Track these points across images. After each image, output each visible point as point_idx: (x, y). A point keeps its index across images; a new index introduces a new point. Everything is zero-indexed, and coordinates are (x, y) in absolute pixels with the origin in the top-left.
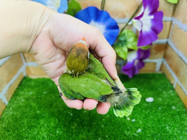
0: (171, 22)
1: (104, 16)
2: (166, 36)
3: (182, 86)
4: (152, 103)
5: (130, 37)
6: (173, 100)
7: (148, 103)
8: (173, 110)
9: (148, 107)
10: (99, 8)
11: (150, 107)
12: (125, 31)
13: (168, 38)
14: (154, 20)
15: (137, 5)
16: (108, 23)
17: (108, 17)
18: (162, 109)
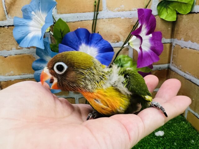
0: (171, 44)
1: (96, 38)
3: (196, 114)
4: (163, 137)
6: (189, 132)
7: (159, 137)
9: (159, 143)
10: (90, 31)
11: (162, 142)
12: (120, 56)
13: (169, 62)
15: (131, 26)
16: (101, 45)
17: (101, 39)
18: (177, 144)
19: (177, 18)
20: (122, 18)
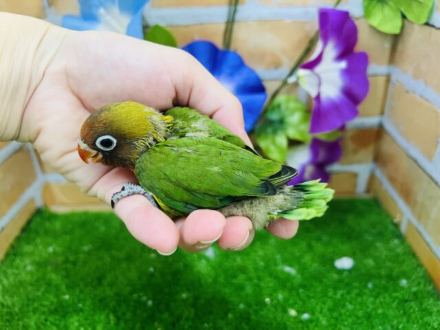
0: (388, 79)
1: (230, 62)
2: (378, 109)
4: (350, 271)
5: (293, 112)
6: (401, 263)
7: (340, 272)
8: (403, 288)
9: (340, 281)
10: (219, 43)
11: (346, 281)
12: (281, 98)
13: (382, 113)
14: (347, 72)
16: (240, 79)
17: (240, 64)
18: (374, 285)
19: (403, 28)
20: (288, 21)
